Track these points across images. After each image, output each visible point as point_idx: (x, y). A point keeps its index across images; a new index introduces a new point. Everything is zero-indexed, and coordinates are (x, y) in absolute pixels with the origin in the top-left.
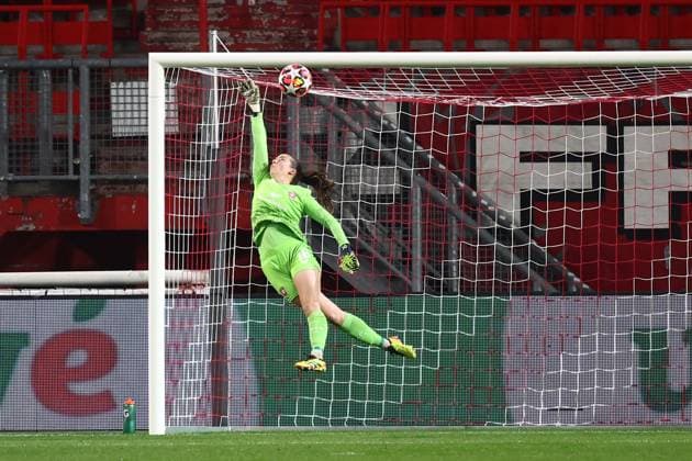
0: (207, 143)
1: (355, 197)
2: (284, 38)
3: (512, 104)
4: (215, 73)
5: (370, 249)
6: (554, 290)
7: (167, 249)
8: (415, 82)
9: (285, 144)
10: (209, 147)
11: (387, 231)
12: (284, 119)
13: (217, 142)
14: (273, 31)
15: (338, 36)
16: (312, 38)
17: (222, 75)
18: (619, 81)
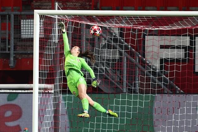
0: (54, 41)
1: (104, 60)
2: (80, 6)
3: (157, 29)
4: (57, 17)
5: (109, 78)
6: (171, 92)
7: (39, 77)
8: (125, 21)
9: (80, 41)
10: (54, 42)
11: (115, 72)
12: (80, 33)
13: (57, 41)
14: (77, 3)
15: (99, 5)
16: (90, 5)
17: (59, 18)
18: (194, 21)
